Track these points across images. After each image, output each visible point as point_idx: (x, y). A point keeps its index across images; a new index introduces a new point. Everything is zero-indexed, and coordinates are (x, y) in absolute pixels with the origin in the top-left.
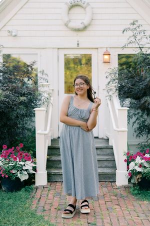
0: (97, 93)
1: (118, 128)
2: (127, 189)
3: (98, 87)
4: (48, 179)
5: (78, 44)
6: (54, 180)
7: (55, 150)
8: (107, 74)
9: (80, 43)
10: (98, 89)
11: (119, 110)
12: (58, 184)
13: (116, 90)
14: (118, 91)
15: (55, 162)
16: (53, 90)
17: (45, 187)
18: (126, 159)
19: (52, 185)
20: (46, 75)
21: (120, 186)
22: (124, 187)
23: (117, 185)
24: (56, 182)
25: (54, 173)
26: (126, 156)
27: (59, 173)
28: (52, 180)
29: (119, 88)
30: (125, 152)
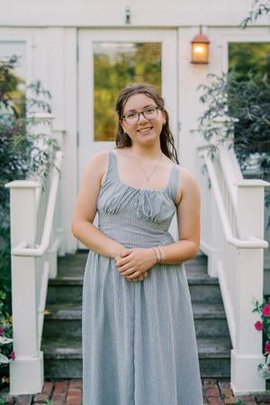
5: (128, 17)
6: (63, 376)
9: (132, 14)
11: (240, 187)
12: (72, 385)
13: (229, 132)
14: (232, 136)
15: (66, 324)
16: (64, 132)
17: (35, 400)
18: (261, 321)
19: (54, 394)
20: (47, 94)
21: (244, 396)
22: (256, 399)
23: (234, 391)
24: (66, 382)
25: (63, 357)
26: (261, 314)
27: (75, 357)
28: (56, 376)
29: (236, 128)
30: (257, 303)
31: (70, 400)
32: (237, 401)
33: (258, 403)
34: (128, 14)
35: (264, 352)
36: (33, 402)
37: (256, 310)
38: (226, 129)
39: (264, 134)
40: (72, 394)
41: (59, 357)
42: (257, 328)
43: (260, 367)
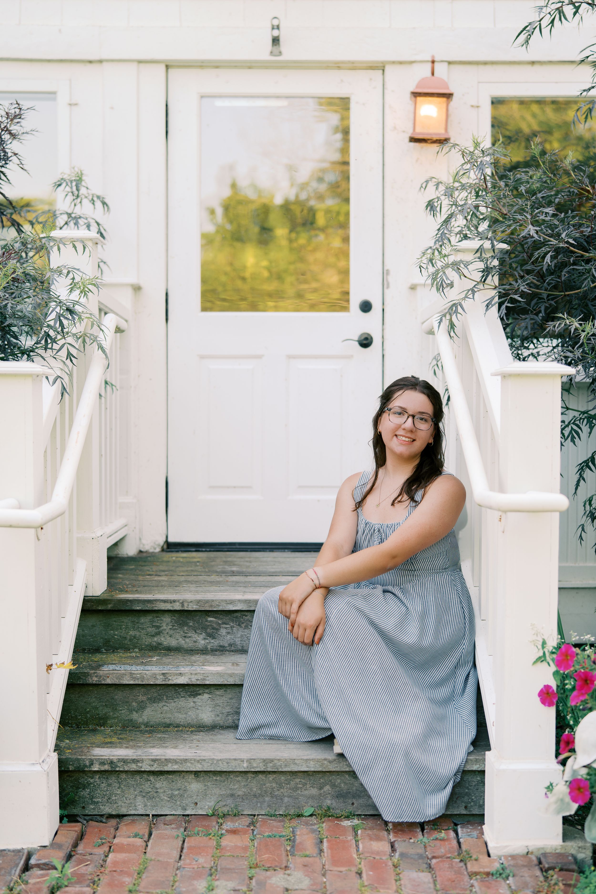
0: (376, 306)
1: (502, 490)
2: (555, 876)
3: (385, 273)
4: (63, 805)
5: (276, 41)
6: (107, 809)
7: (126, 620)
8: (431, 193)
9: (283, 35)
10: (385, 285)
11: (505, 376)
12: (125, 829)
13: (487, 271)
14: (494, 280)
15: (119, 695)
17: (32, 861)
18: (553, 684)
19: (80, 849)
20: (98, 204)
21: (513, 857)
22: (540, 863)
23: (491, 845)
24: (113, 822)
25: (106, 767)
26: (553, 668)
27: (133, 767)
28: (91, 810)
29: (502, 262)
30: (544, 643)
31: (115, 863)
32: (497, 866)
33: (544, 871)
34: (276, 33)
35: (557, 754)
36: (26, 868)
37: (542, 659)
38: (481, 265)
39: (564, 275)
40: (122, 849)
41: (96, 768)
42: (544, 702)
43: (550, 788)
